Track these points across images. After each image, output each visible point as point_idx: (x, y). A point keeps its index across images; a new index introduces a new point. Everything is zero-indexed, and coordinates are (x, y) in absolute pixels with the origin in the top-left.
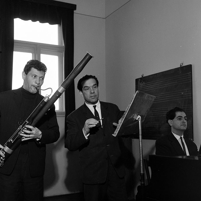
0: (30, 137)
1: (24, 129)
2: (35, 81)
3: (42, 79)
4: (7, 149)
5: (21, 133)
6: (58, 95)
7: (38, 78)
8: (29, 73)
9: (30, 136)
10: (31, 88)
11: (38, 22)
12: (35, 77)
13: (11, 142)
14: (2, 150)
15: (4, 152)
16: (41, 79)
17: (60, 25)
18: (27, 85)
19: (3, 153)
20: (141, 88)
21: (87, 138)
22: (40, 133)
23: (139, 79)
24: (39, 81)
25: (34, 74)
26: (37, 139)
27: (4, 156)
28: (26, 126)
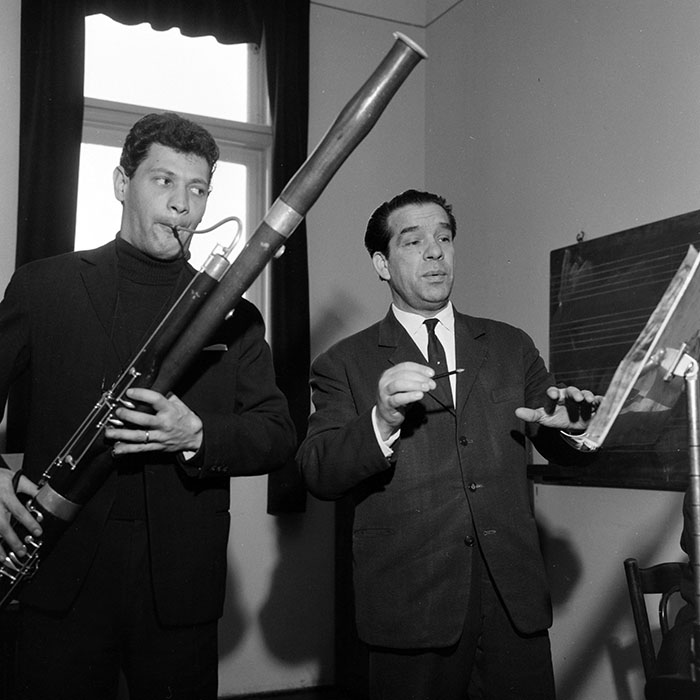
0: (148, 441)
1: (120, 405)
2: (166, 201)
3: (201, 191)
4: (51, 498)
5: (110, 423)
6: (267, 245)
7: (181, 185)
8: (143, 166)
9: (151, 438)
10: (154, 234)
11: (175, 31)
12: (167, 181)
13: (66, 465)
14: (30, 502)
15: (40, 514)
16: (195, 191)
17: (259, 44)
18: (136, 219)
19: (35, 515)
20: (574, 286)
21: (387, 452)
22: (196, 423)
23: (566, 251)
24: (187, 200)
25: (159, 170)
26: (185, 453)
27: (39, 532)
28: (131, 392)
